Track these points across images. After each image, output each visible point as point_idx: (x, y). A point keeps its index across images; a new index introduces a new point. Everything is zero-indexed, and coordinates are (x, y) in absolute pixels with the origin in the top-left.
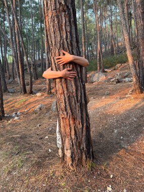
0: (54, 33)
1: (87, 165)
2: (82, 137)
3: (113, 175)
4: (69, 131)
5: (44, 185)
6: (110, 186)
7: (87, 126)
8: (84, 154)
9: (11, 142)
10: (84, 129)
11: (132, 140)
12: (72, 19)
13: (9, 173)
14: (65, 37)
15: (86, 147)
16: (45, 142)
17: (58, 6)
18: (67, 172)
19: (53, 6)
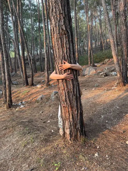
0: (58, 49)
1: (81, 140)
2: (78, 120)
3: (99, 147)
4: (68, 116)
5: (51, 153)
6: (97, 153)
7: (81, 112)
8: (78, 132)
9: (22, 125)
10: (79, 114)
11: (114, 123)
12: (70, 39)
13: (25, 146)
14: (65, 51)
15: (80, 128)
16: (48, 125)
17: (61, 32)
18: (67, 145)
19: (57, 31)
